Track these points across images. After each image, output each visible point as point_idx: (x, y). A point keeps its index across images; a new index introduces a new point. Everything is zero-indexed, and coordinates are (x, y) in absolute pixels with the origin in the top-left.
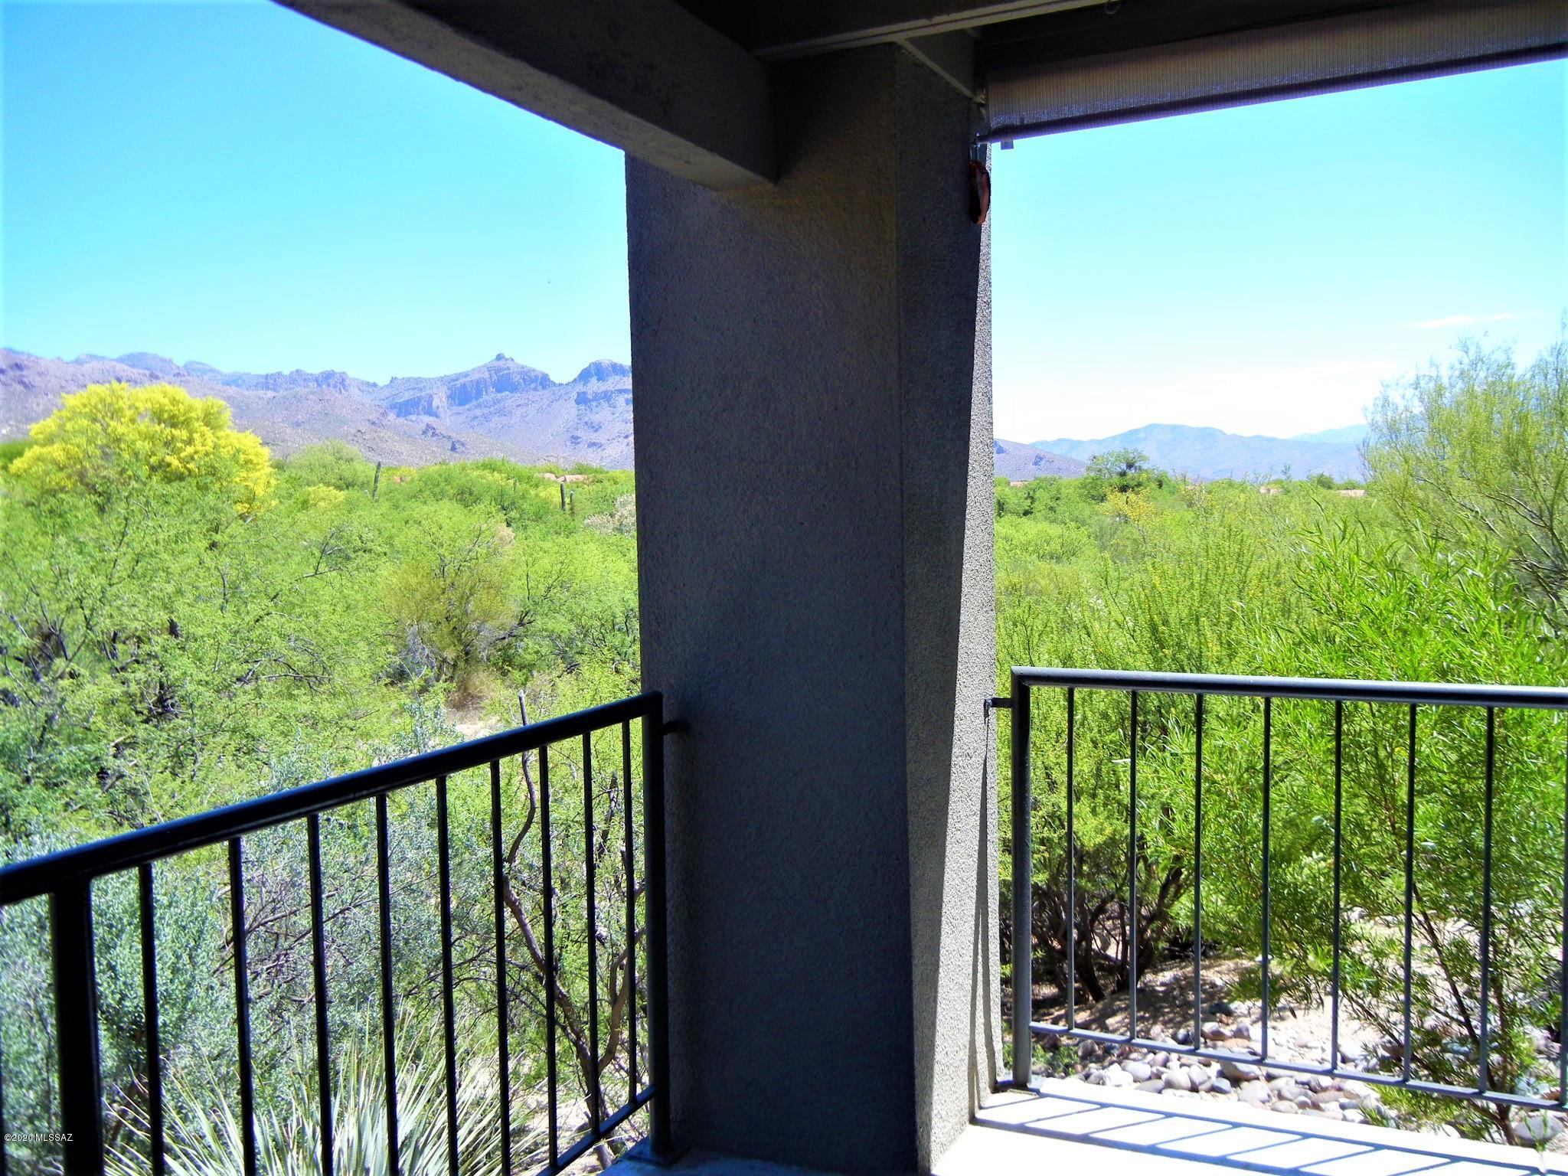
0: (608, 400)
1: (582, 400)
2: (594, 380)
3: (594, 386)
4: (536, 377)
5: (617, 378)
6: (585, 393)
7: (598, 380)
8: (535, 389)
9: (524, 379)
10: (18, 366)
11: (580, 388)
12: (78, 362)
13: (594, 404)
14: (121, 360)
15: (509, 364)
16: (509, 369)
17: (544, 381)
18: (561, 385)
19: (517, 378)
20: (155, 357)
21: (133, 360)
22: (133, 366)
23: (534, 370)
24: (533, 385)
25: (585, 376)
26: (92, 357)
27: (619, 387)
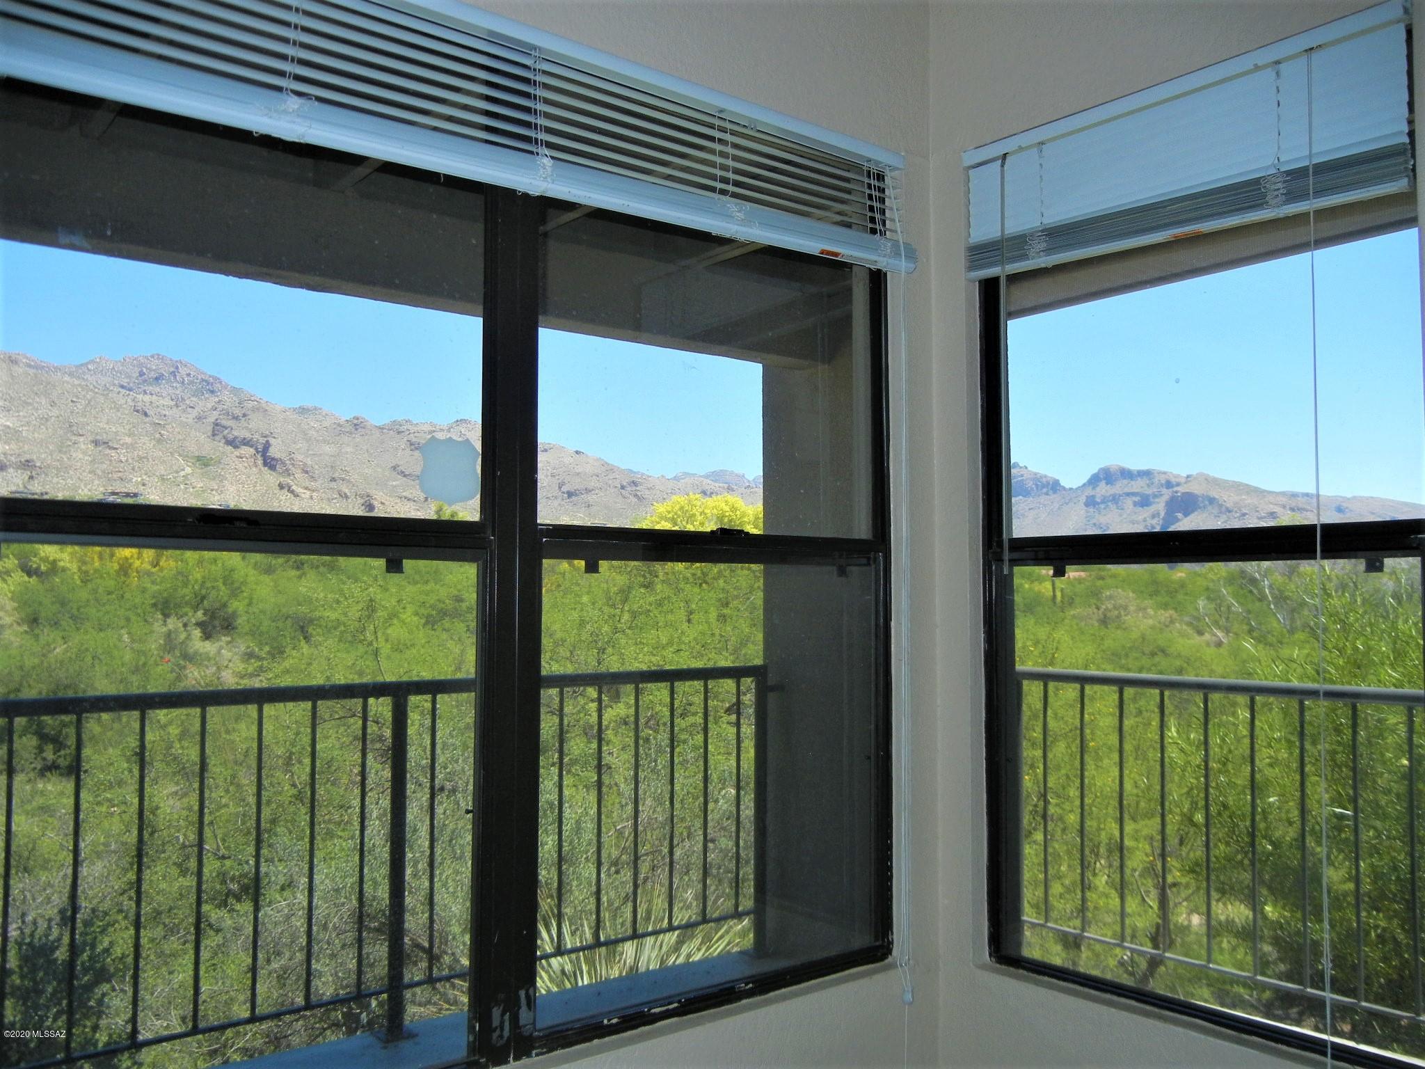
0: (1117, 503)
1: (1091, 502)
2: (1103, 484)
3: (1103, 490)
4: (1048, 483)
5: (1125, 482)
6: (1093, 497)
7: (1107, 484)
8: (1047, 494)
9: (1037, 485)
10: (634, 483)
11: (1089, 492)
12: (676, 479)
13: (1102, 506)
14: (707, 476)
15: (1023, 472)
16: (1022, 476)
17: (1055, 486)
18: (1071, 489)
19: (1030, 484)
20: (732, 473)
21: (716, 476)
22: (716, 481)
23: (1046, 476)
24: (1045, 490)
25: (1094, 480)
26: (686, 474)
27: (1126, 490)
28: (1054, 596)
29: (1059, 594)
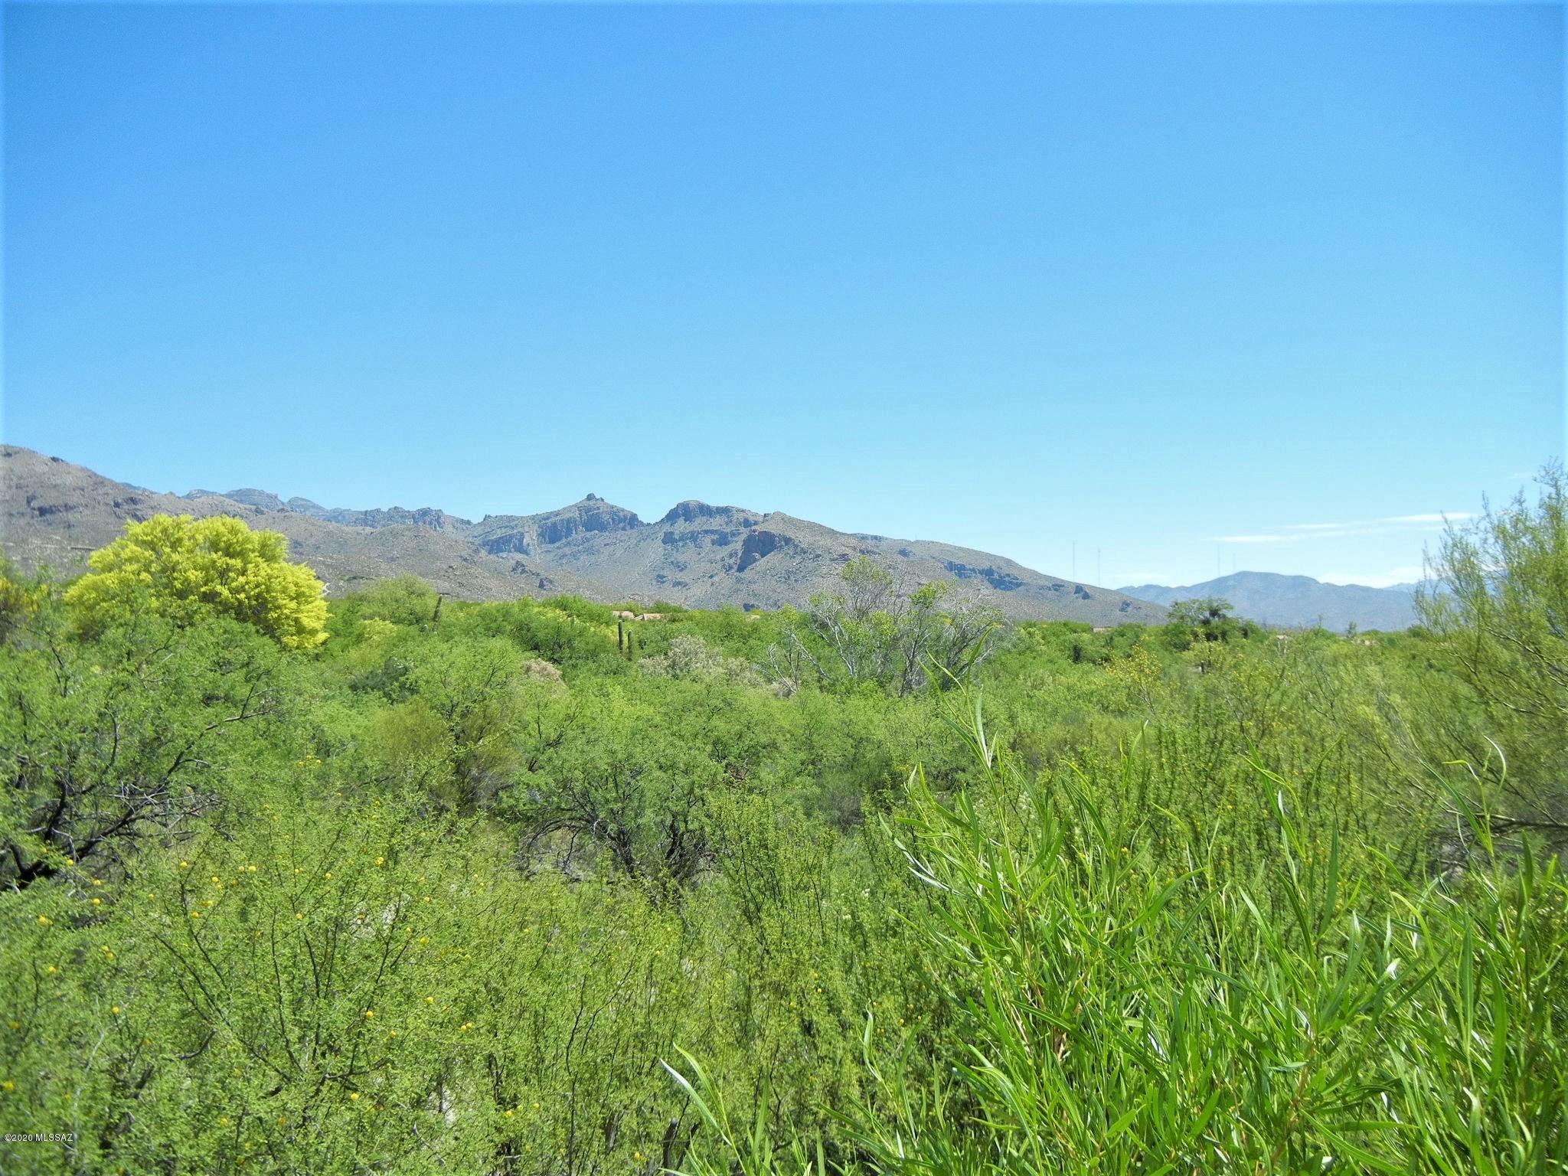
0: (695, 541)
1: (669, 539)
2: (681, 520)
3: (681, 526)
4: (625, 518)
5: (704, 519)
6: (672, 533)
7: (686, 520)
8: (624, 529)
9: (613, 519)
10: (133, 501)
11: (667, 528)
12: (189, 497)
13: (681, 544)
14: (229, 496)
15: (599, 504)
16: (598, 508)
17: (632, 521)
18: (649, 524)
19: (606, 518)
20: (261, 493)
21: (242, 495)
22: (241, 501)
23: (623, 510)
24: (622, 525)
25: (672, 516)
26: (203, 492)
27: (706, 528)
28: (621, 641)
29: (625, 638)
